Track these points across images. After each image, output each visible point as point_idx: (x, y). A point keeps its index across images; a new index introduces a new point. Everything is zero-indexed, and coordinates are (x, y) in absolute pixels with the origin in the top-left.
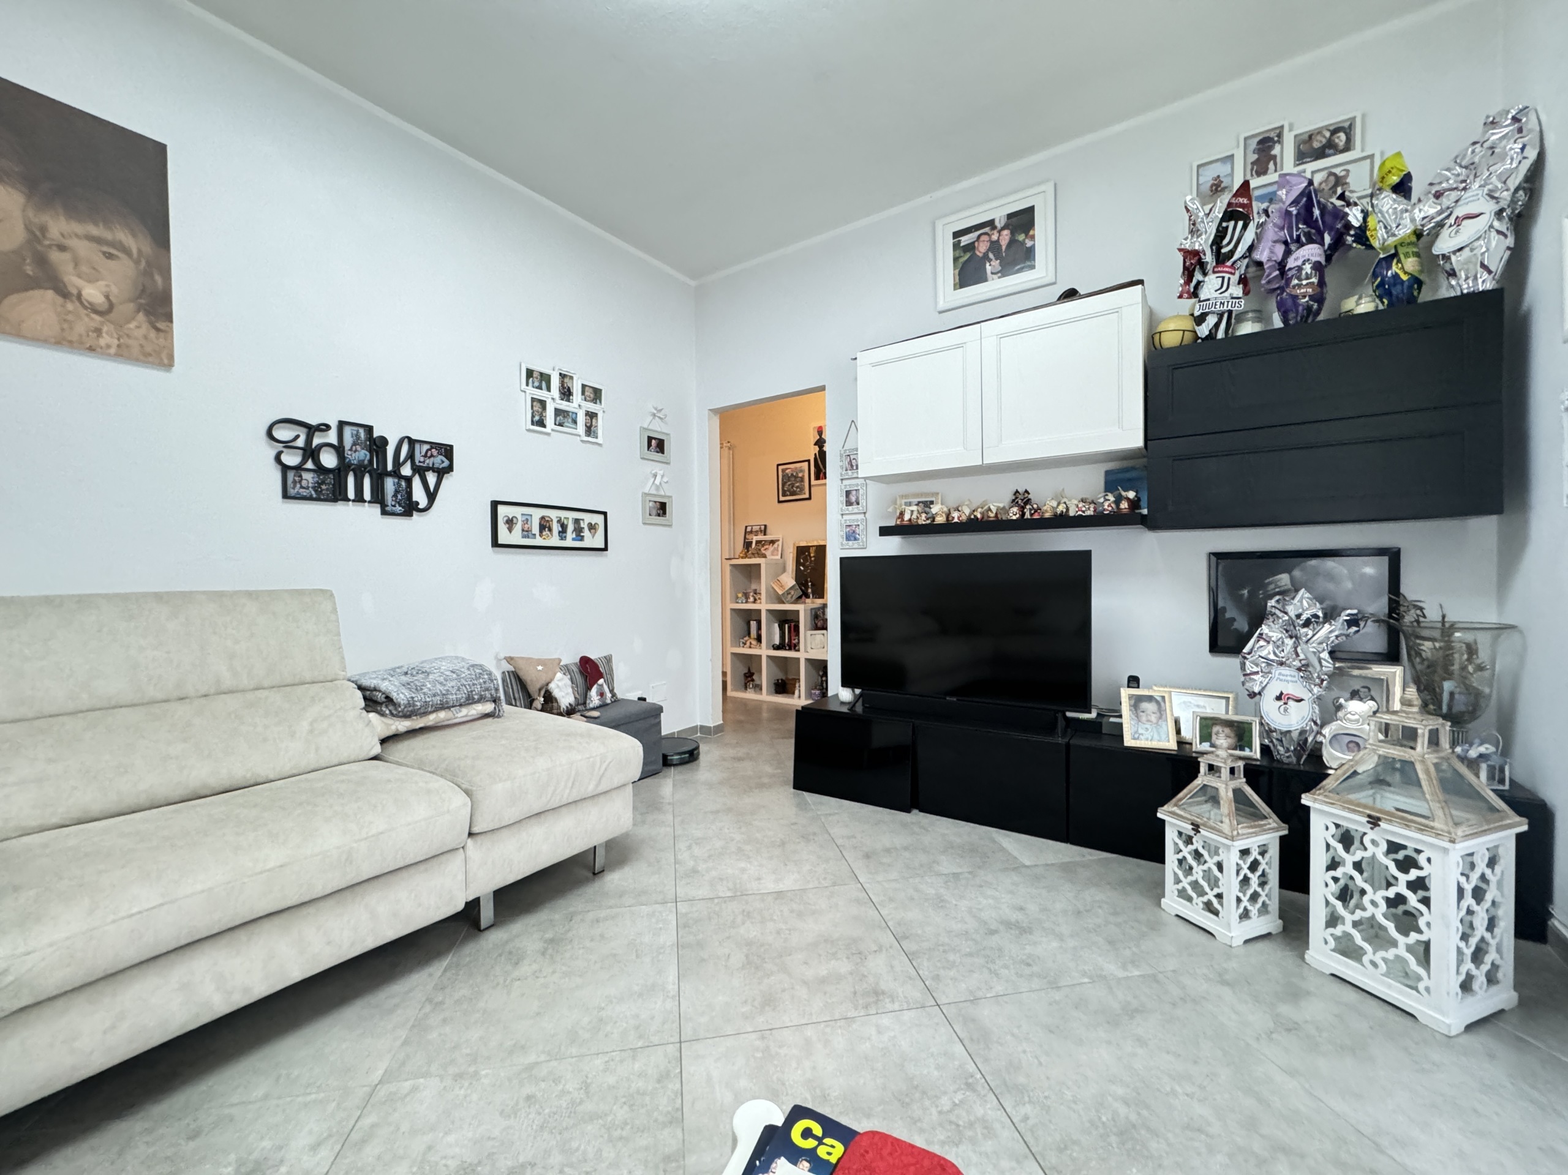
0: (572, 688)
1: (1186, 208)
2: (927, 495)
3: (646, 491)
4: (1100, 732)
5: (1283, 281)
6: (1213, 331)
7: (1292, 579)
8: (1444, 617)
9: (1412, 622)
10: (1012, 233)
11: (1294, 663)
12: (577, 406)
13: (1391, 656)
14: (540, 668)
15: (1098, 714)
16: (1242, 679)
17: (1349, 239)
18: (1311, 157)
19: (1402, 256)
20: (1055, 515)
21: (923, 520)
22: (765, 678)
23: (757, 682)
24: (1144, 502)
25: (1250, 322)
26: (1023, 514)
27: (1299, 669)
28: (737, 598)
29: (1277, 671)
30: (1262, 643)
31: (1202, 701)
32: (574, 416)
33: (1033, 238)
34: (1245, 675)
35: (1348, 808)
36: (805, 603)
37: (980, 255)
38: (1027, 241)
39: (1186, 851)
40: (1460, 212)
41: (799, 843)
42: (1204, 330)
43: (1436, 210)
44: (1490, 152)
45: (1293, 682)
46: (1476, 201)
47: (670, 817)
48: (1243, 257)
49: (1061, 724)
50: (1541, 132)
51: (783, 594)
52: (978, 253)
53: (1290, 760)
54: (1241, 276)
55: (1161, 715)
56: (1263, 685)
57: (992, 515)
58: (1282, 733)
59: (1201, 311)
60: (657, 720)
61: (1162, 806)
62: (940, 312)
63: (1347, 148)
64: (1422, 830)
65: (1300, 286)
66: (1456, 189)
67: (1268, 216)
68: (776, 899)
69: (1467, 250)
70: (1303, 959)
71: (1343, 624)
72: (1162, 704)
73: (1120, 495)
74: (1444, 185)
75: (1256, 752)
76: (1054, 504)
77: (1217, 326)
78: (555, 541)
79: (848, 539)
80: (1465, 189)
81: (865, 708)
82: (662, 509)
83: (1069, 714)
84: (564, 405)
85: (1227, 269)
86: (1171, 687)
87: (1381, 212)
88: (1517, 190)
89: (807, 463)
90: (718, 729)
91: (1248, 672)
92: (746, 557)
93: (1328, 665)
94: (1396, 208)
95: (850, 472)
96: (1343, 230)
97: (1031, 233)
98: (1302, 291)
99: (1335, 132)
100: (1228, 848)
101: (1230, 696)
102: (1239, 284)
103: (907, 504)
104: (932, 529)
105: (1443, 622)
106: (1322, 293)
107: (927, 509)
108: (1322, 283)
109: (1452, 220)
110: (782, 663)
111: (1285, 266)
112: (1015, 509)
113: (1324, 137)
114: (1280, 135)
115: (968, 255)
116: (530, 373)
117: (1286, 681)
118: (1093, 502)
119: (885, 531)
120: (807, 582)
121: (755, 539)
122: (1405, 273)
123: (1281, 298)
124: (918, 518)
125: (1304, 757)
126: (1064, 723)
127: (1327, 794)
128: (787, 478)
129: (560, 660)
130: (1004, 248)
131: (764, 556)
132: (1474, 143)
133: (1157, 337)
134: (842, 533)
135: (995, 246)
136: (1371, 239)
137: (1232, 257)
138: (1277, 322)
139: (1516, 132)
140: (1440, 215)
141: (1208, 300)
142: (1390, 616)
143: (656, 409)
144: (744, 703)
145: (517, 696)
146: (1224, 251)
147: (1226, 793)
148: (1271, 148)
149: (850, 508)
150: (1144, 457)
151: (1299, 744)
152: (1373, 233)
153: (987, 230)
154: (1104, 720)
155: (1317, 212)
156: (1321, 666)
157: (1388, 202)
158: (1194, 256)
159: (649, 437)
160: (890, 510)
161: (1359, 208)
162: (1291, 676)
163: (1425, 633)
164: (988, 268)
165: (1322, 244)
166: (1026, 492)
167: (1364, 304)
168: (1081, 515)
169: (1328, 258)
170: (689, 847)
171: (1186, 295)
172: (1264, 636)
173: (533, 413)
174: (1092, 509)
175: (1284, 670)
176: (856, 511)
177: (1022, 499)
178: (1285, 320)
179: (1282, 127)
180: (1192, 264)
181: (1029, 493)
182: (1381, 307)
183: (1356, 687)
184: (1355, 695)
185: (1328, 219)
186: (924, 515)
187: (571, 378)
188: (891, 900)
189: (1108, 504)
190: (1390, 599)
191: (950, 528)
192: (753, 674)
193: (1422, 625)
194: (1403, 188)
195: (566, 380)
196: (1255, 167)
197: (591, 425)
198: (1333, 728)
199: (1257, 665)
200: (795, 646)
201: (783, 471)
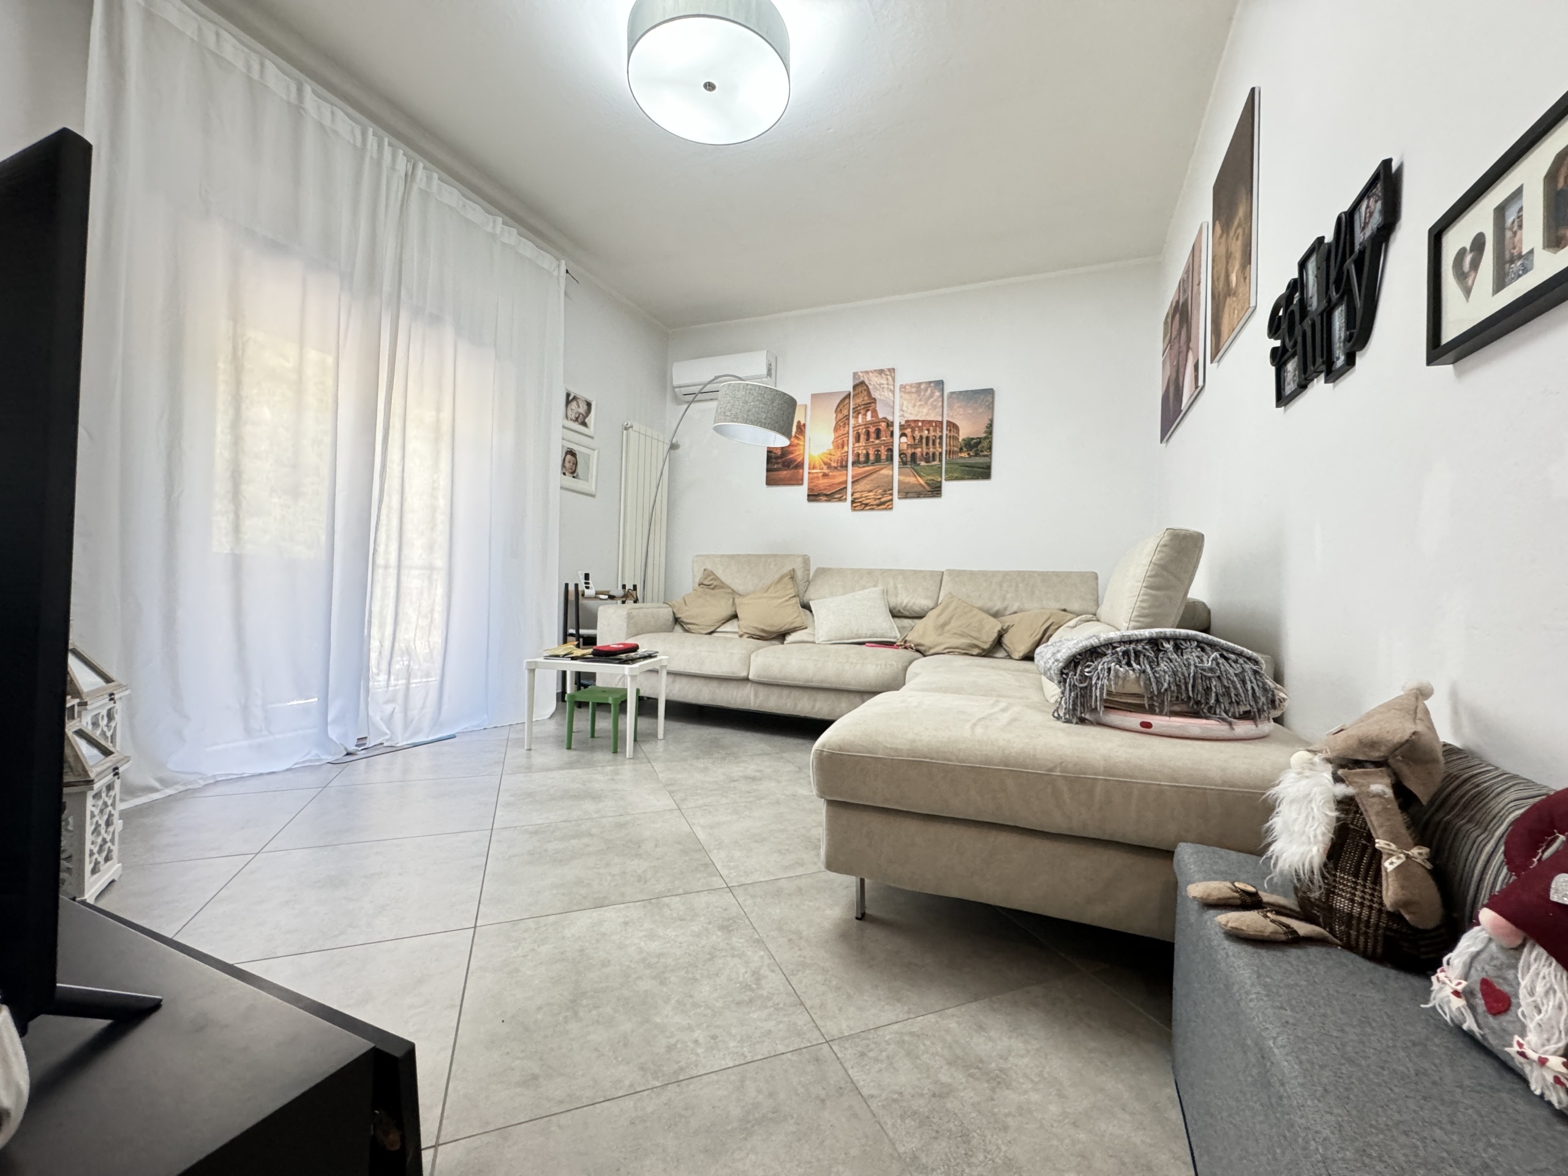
170: (757, 979)
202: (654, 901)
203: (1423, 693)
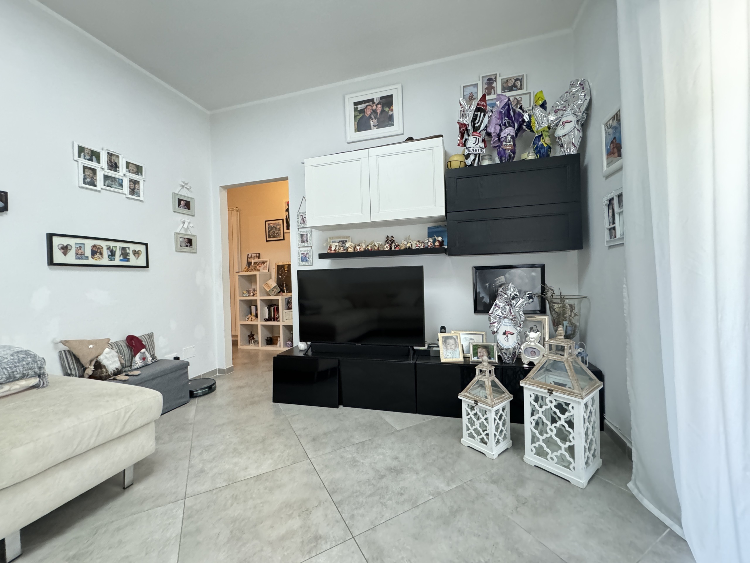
0: (119, 357)
1: (460, 103)
2: (343, 237)
3: (178, 231)
4: (430, 356)
5: (500, 143)
6: (473, 162)
7: (505, 278)
8: (561, 293)
9: (550, 296)
10: (383, 107)
11: (510, 317)
12: (122, 175)
13: (543, 311)
14: (91, 346)
15: (428, 346)
16: (490, 325)
17: (524, 127)
18: (508, 90)
19: (544, 136)
20: (406, 249)
21: (341, 250)
22: (260, 336)
23: (256, 339)
24: (446, 243)
25: (487, 160)
26: (391, 248)
27: (512, 320)
28: (243, 293)
29: (504, 321)
30: (497, 308)
31: (472, 337)
32: (120, 181)
33: (392, 110)
34: (491, 324)
35: (540, 386)
36: (282, 295)
37: (368, 116)
38: (389, 112)
39: (472, 414)
40: (564, 119)
41: (274, 438)
42: (469, 162)
43: (555, 118)
44: (573, 96)
45: (509, 326)
46: (569, 116)
47: (190, 434)
48: (484, 130)
49: (412, 352)
50: (590, 89)
51: (269, 291)
52: (366, 115)
53: (510, 362)
54: (483, 138)
55: (456, 345)
56: (498, 328)
57: (376, 248)
58: (506, 349)
59: (468, 152)
60: (185, 371)
61: (461, 392)
62: (349, 143)
63: (521, 88)
64: (570, 394)
65: (506, 145)
66: (562, 110)
67: (493, 113)
68: (256, 481)
69: (567, 136)
70: (523, 460)
71: (527, 298)
72: (457, 340)
73: (435, 239)
74: (557, 108)
75: (496, 360)
76: (406, 243)
77: (474, 160)
78: (105, 261)
79: (302, 260)
80: (565, 110)
81: (313, 352)
82: (190, 242)
83: (415, 348)
84: (112, 173)
85: (477, 134)
86: (459, 331)
87: (536, 115)
88: (584, 112)
89: (282, 221)
90: (230, 370)
91: (492, 322)
92: (248, 271)
93: (523, 317)
94: (541, 115)
95: (303, 225)
96: (522, 123)
97: (391, 108)
98: (508, 147)
99: (516, 80)
100: (490, 411)
101: (484, 333)
102: (482, 142)
103: (333, 242)
104: (346, 255)
105: (561, 295)
106: (515, 150)
107: (344, 245)
108: (514, 145)
109: (561, 123)
110: (271, 329)
111: (500, 136)
112: (387, 245)
113: (512, 82)
114: (495, 78)
115: (361, 115)
116: (81, 150)
117: (506, 326)
118: (423, 242)
119: (321, 256)
120: (283, 284)
121: (253, 261)
122: (546, 144)
123: (499, 150)
124: (339, 249)
125: (515, 360)
126: (413, 352)
127: (530, 380)
128: (271, 229)
129: (109, 340)
130: (379, 113)
131: (259, 270)
132: (567, 92)
133: (449, 164)
134: (299, 257)
135: (374, 112)
136: (533, 127)
137: (479, 129)
138: (497, 161)
139: (582, 89)
140: (557, 120)
141: (470, 148)
142: (542, 293)
143: (184, 183)
144: (248, 352)
145: (72, 367)
146: (476, 125)
147: (488, 384)
148: (492, 83)
149: (303, 244)
150: (445, 221)
151: (513, 354)
152: (534, 124)
153: (370, 103)
154: (431, 349)
155: (512, 113)
156: (521, 318)
157: (538, 111)
158: (464, 126)
159: (179, 199)
160: (325, 245)
161: (527, 113)
162: (509, 323)
163: (555, 301)
164: (372, 123)
165: (514, 128)
166: (392, 237)
167: (531, 156)
168: (418, 248)
169: (516, 134)
170: (201, 454)
171: (461, 145)
172: (497, 305)
173: (84, 176)
174: (423, 246)
175: (506, 321)
176: (306, 245)
177: (390, 240)
178: (501, 161)
179: (496, 74)
180: (463, 129)
181: (393, 238)
182: (536, 158)
183: (532, 326)
184: (531, 330)
185: (516, 116)
186: (342, 248)
187: (118, 157)
188: (326, 467)
189: (429, 243)
190: (542, 286)
191: (355, 254)
192: (253, 335)
193: (554, 297)
194: (543, 106)
195: (113, 157)
196: (486, 91)
197: (134, 188)
198: (525, 345)
199: (495, 319)
200: (277, 318)
201: (269, 224)
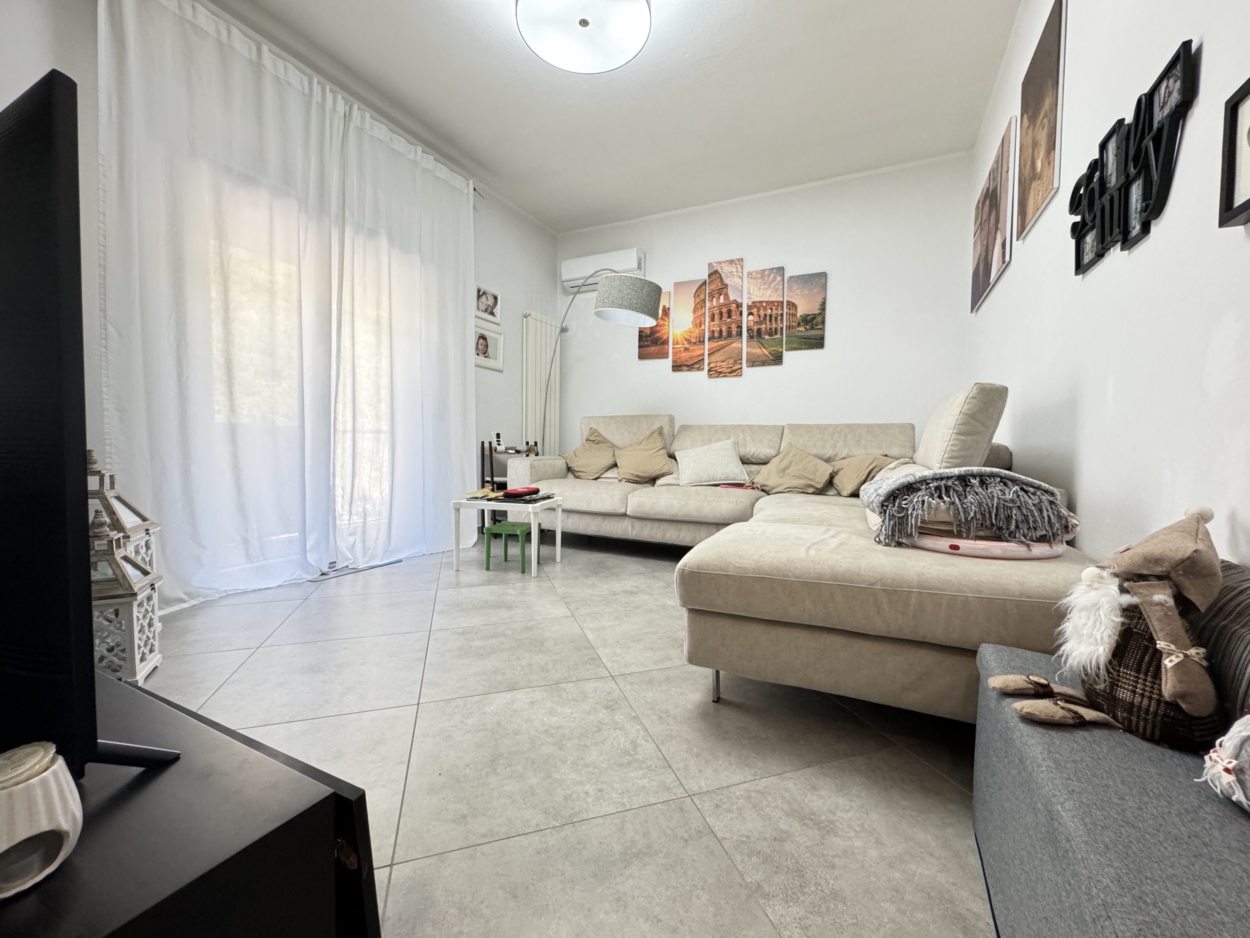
68: (515, 683)
202: (554, 686)
203: (1204, 518)
